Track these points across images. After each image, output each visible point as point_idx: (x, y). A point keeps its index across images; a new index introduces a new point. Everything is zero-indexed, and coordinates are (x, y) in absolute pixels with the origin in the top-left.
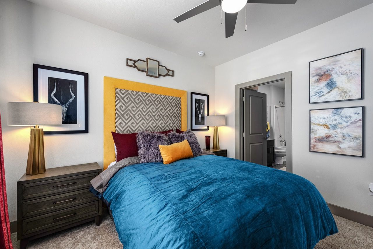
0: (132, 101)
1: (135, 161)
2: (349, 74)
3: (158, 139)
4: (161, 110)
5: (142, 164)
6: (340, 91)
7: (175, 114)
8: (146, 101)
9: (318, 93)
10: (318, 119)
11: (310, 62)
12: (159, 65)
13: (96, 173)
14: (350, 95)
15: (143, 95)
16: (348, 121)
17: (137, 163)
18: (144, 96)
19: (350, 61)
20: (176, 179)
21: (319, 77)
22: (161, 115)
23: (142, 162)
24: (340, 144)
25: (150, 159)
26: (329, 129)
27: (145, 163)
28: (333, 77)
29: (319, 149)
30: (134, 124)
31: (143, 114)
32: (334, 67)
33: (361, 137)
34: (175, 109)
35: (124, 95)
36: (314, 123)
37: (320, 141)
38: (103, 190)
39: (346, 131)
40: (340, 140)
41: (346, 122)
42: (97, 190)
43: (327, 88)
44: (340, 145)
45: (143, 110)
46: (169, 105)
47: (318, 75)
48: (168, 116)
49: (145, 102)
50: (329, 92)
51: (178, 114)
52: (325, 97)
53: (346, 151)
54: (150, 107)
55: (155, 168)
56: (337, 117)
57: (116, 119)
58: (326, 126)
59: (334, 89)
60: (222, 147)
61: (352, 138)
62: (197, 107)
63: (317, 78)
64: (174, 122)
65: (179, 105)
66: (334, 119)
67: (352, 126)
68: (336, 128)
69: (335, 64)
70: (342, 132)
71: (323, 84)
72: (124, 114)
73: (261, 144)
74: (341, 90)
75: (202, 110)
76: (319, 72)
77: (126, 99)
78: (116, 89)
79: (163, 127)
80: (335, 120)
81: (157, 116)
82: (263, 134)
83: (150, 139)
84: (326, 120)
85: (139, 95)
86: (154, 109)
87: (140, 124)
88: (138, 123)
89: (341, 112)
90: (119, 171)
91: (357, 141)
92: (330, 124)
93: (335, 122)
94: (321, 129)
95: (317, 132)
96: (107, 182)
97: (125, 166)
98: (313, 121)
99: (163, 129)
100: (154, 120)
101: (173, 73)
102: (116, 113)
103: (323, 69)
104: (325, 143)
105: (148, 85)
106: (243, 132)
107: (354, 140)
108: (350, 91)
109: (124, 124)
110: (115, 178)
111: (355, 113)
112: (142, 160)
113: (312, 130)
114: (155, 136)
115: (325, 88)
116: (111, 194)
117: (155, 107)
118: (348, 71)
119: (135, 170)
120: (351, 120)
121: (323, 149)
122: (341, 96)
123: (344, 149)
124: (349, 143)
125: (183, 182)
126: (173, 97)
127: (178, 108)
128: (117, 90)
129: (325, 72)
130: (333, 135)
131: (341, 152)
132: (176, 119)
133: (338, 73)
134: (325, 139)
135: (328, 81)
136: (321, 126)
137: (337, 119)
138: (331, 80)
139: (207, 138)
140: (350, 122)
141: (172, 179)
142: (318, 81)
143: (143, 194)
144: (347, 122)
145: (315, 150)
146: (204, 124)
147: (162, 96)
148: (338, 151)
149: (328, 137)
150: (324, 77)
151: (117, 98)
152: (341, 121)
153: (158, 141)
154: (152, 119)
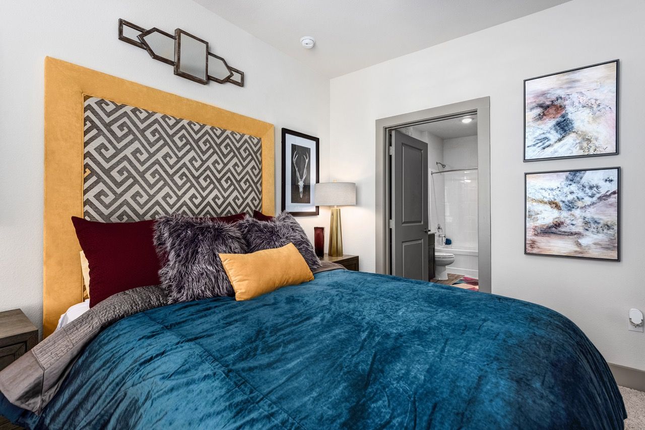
0: (134, 134)
1: (154, 298)
2: (595, 107)
3: (218, 236)
4: (213, 164)
5: (177, 307)
6: (580, 138)
7: (247, 176)
8: (176, 139)
9: (541, 140)
10: (541, 190)
11: (525, 81)
12: (209, 53)
13: (18, 346)
14: (597, 145)
15: (166, 122)
16: (595, 194)
17: (160, 306)
18: (171, 124)
19: (597, 82)
20: (299, 347)
21: (542, 109)
22: (215, 176)
23: (176, 301)
24: (579, 238)
25: (197, 291)
26: (561, 209)
27: (184, 302)
28: (567, 112)
29: (541, 249)
30: (141, 196)
31: (166, 172)
32: (569, 91)
33: (617, 224)
34: (247, 165)
35: (112, 118)
36: (534, 198)
37: (543, 233)
38: (43, 401)
39: (591, 213)
40: (579, 230)
41: (590, 196)
42: (22, 403)
43: (557, 132)
44: (579, 240)
45: (167, 163)
46: (234, 153)
47: (541, 106)
48: (231, 181)
49: (173, 142)
50: (560, 140)
51: (256, 176)
52: (553, 148)
53: (590, 251)
54: (185, 155)
55: (220, 316)
56: (574, 187)
57: (85, 182)
58: (555, 205)
59: (569, 134)
60: (349, 251)
61: (600, 226)
62: (294, 162)
63: (539, 113)
64: (245, 196)
65: (258, 155)
66: (570, 190)
67: (601, 203)
68: (573, 208)
69: (571, 87)
70: (584, 214)
71: (550, 123)
72: (112, 168)
73: (420, 242)
74: (582, 136)
75: (305, 171)
76: (541, 100)
77: (118, 127)
78: (86, 98)
79: (219, 207)
80: (572, 193)
81: (205, 179)
82: (422, 223)
83: (195, 236)
84: (554, 193)
85: (156, 121)
86: (196, 161)
87: (159, 197)
88: (154, 196)
89: (581, 178)
90: (103, 336)
91: (609, 232)
92: (561, 201)
93: (570, 197)
94: (546, 210)
95: (538, 216)
96: (60, 373)
97: (123, 317)
98: (531, 195)
99: (219, 211)
100: (196, 189)
101: (243, 79)
102: (86, 166)
103: (549, 95)
104: (553, 236)
105: (179, 99)
106: (391, 218)
107: (603, 230)
108: (596, 139)
109: (112, 196)
110: (90, 360)
111: (606, 180)
112: (175, 294)
113: (529, 212)
114: (208, 227)
115: (553, 132)
116: (77, 415)
117: (199, 156)
118: (593, 101)
119: (157, 327)
120: (599, 193)
121: (550, 248)
122: (581, 148)
123: (587, 246)
124: (595, 236)
125: (325, 356)
126: (242, 136)
127: (256, 163)
128: (91, 102)
129: (552, 101)
130: (568, 222)
131: (582, 253)
132: (250, 189)
133: (576, 104)
134: (554, 229)
135: (559, 119)
136: (546, 205)
137: (574, 192)
138: (563, 116)
139: (318, 232)
140: (598, 195)
141: (287, 350)
142: (540, 117)
143: (209, 416)
144: (592, 196)
145: (535, 251)
146: (309, 202)
147: (217, 130)
148: (576, 252)
149: (559, 224)
150: (552, 111)
151: (89, 124)
152: (581, 194)
153: (216, 240)
154: (192, 185)
